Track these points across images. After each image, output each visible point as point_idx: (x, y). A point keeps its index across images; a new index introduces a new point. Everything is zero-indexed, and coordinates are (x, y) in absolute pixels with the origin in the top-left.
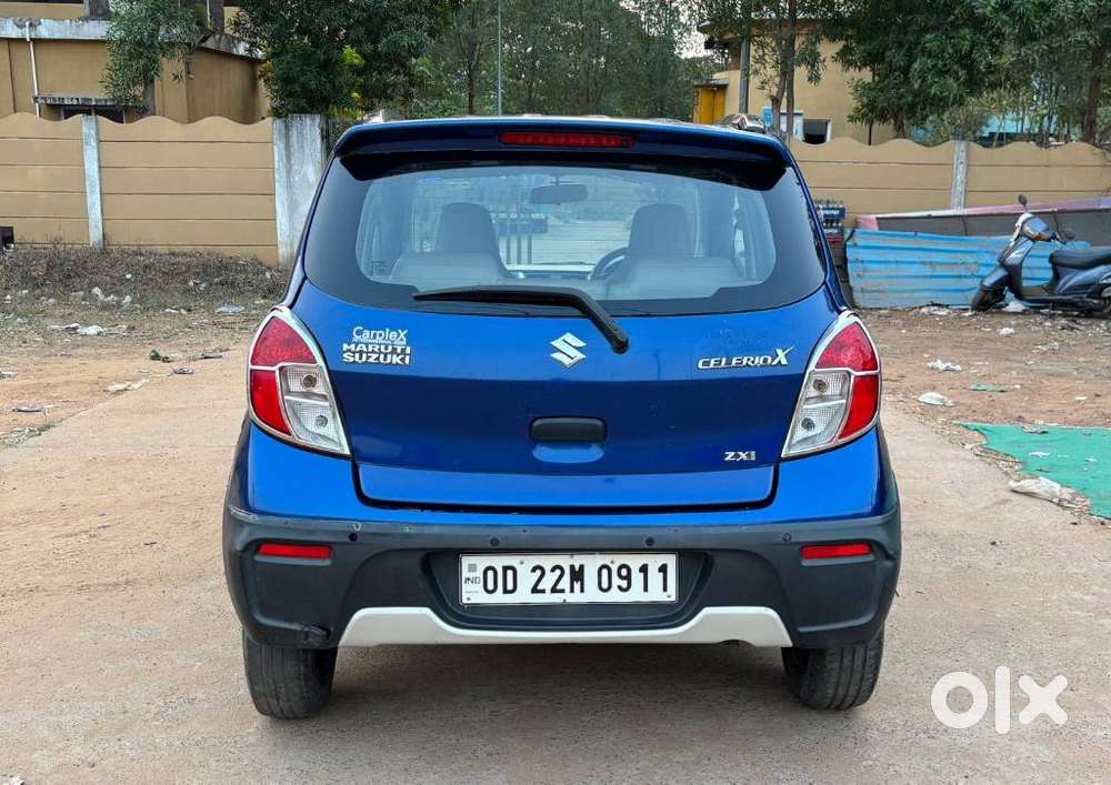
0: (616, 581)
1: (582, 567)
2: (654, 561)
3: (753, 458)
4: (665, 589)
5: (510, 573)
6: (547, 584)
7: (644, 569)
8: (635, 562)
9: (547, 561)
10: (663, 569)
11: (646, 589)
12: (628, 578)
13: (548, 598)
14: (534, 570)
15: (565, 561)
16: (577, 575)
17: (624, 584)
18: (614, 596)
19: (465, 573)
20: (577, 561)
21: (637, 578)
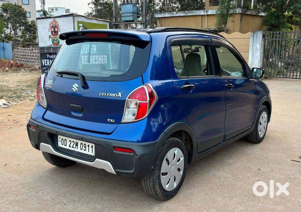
0: (84, 148)
1: (78, 142)
2: (91, 145)
3: (114, 122)
4: (92, 152)
5: (66, 141)
6: (71, 145)
7: (88, 146)
8: (87, 144)
9: (72, 140)
10: (92, 147)
11: (89, 151)
12: (85, 147)
13: (71, 149)
14: (69, 141)
15: (75, 141)
16: (77, 145)
17: (85, 149)
18: (83, 151)
19: (59, 139)
20: (77, 141)
21: (87, 147)
